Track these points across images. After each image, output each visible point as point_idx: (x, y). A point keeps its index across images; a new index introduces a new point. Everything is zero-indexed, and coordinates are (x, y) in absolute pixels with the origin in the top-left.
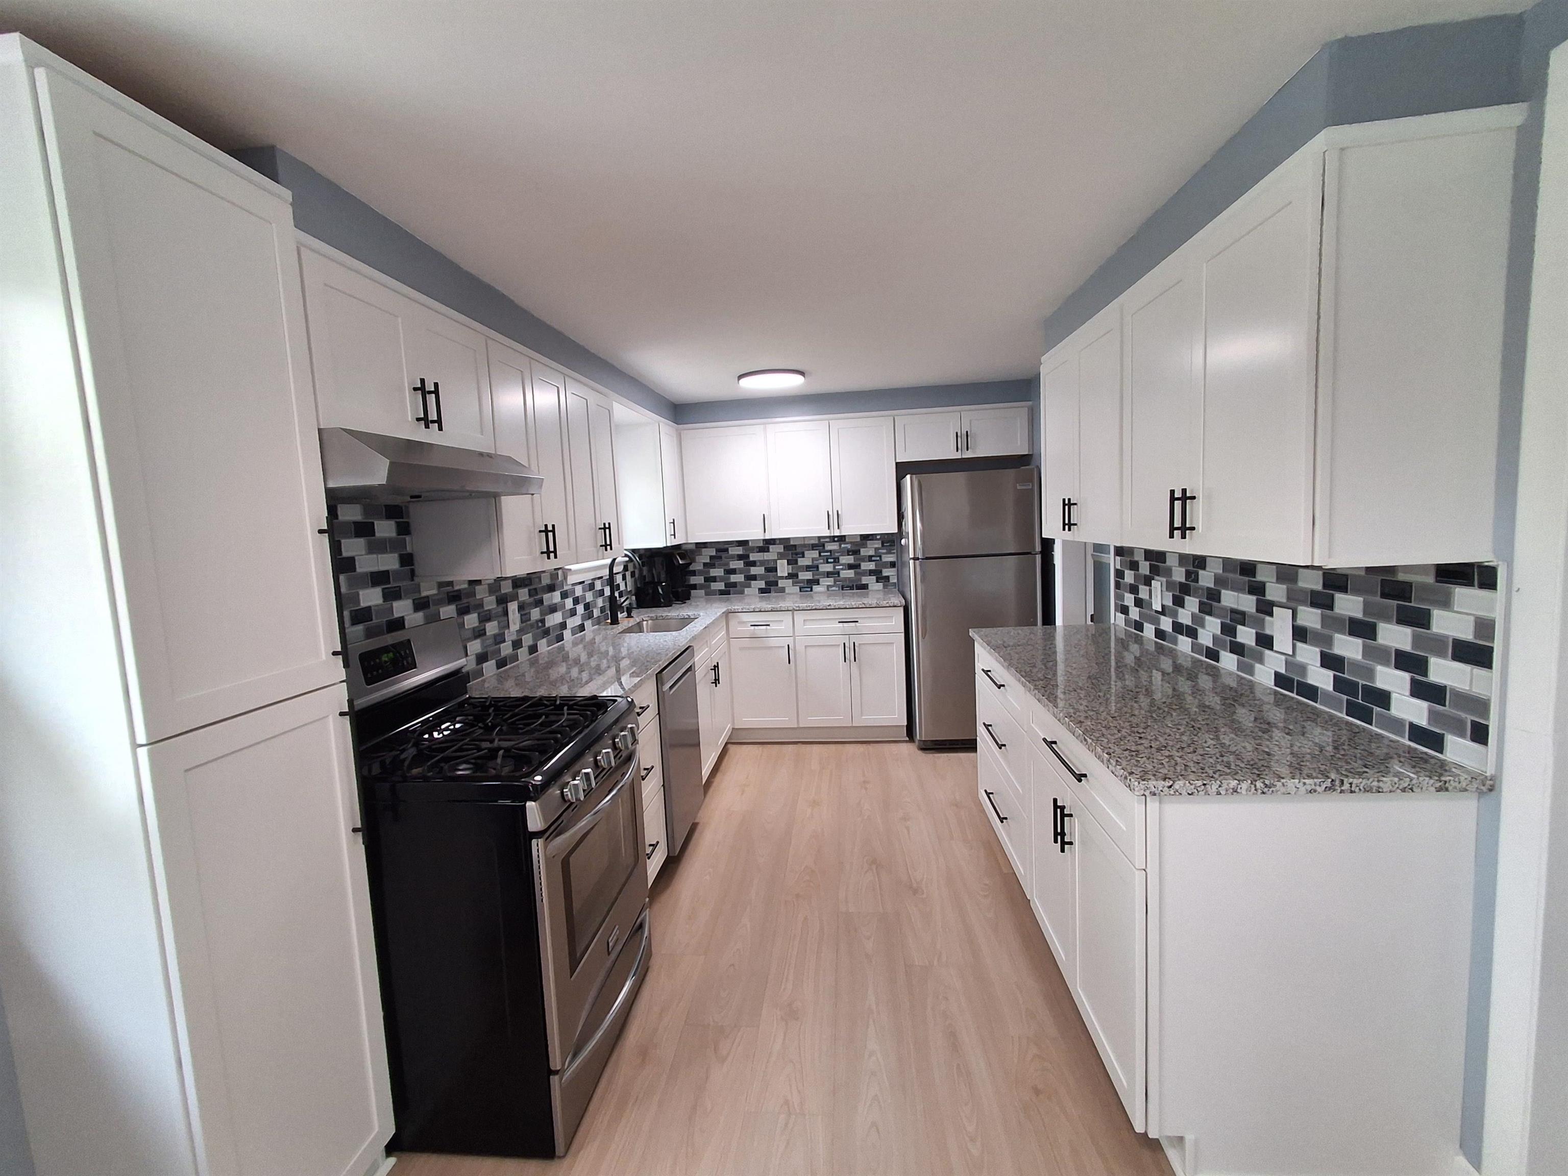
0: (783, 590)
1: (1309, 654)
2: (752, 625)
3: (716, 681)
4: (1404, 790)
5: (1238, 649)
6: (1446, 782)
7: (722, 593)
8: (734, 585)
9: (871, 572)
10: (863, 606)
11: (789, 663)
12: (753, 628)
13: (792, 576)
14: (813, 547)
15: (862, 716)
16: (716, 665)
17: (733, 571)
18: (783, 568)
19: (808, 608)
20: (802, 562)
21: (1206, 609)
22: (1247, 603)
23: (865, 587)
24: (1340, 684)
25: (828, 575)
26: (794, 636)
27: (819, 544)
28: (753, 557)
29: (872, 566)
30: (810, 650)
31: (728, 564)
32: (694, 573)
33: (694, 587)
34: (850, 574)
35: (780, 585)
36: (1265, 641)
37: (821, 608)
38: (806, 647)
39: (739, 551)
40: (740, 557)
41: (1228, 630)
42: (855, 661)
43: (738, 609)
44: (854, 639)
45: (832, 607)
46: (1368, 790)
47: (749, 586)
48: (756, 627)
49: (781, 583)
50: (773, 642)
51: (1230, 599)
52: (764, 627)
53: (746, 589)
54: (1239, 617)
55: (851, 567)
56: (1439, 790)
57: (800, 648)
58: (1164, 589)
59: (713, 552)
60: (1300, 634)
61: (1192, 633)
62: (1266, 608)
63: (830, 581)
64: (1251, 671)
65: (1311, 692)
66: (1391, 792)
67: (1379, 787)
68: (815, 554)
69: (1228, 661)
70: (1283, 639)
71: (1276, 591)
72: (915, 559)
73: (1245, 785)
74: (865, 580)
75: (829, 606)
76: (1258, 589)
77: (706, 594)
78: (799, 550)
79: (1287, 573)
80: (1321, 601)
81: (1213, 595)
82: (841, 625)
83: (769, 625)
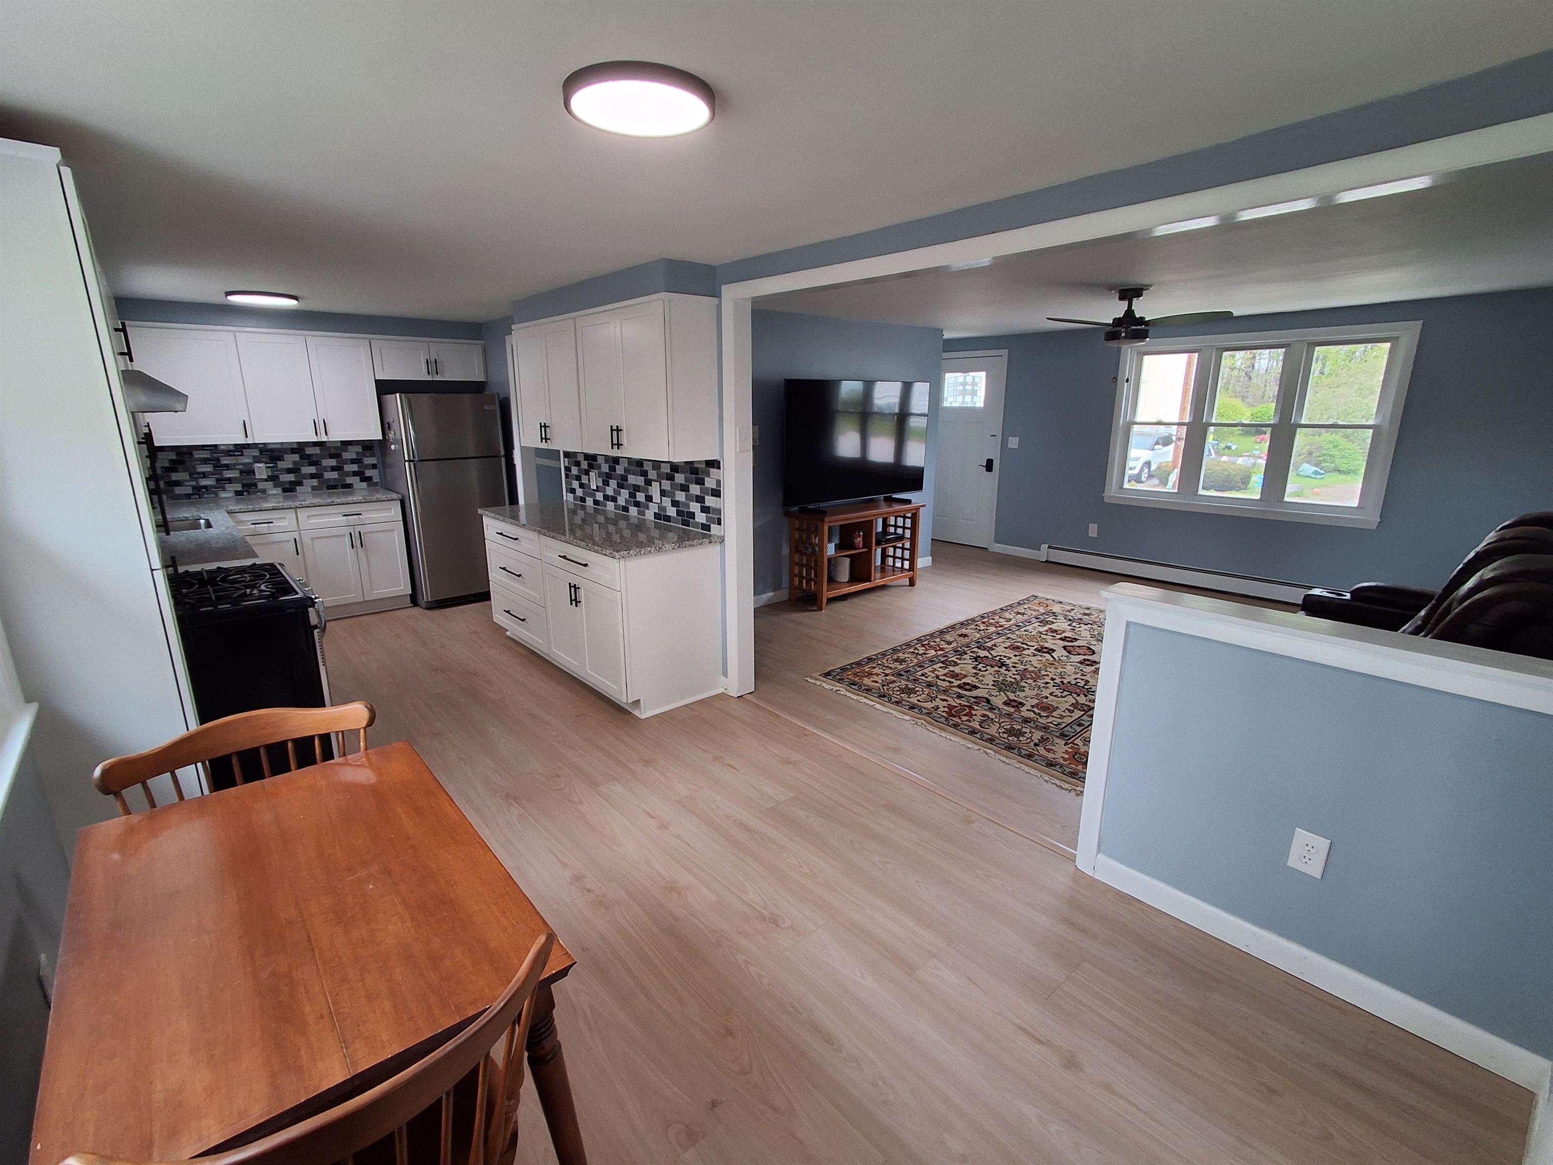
0: (264, 491)
1: (667, 502)
2: (253, 524)
5: (637, 504)
8: (204, 488)
9: (355, 474)
10: (365, 501)
11: (298, 554)
12: (253, 526)
13: (273, 478)
14: (293, 451)
15: (372, 591)
17: (202, 475)
18: (261, 470)
19: (312, 505)
20: (281, 465)
21: (621, 486)
22: (640, 481)
23: (350, 486)
24: (679, 513)
25: (312, 476)
26: (299, 531)
27: (299, 448)
28: (225, 461)
29: (355, 468)
30: (316, 541)
31: (193, 468)
34: (335, 475)
36: (649, 498)
37: (324, 504)
38: (313, 539)
39: (207, 455)
40: (209, 461)
41: (632, 495)
42: (362, 546)
43: (235, 509)
44: (358, 529)
45: (336, 503)
46: (690, 546)
47: (223, 489)
48: (257, 526)
49: (261, 485)
50: (277, 537)
51: (633, 479)
52: (266, 525)
53: (220, 492)
54: (637, 488)
55: (333, 469)
57: (306, 540)
58: (597, 477)
59: (173, 456)
60: (663, 493)
61: (614, 499)
62: (648, 483)
63: (315, 482)
64: (644, 514)
65: (668, 519)
68: (296, 457)
69: (633, 511)
70: (656, 497)
71: (652, 474)
72: (409, 461)
74: (349, 480)
75: (332, 502)
76: (644, 474)
78: (276, 454)
79: (656, 464)
80: (670, 478)
81: (624, 478)
82: (345, 518)
83: (272, 523)
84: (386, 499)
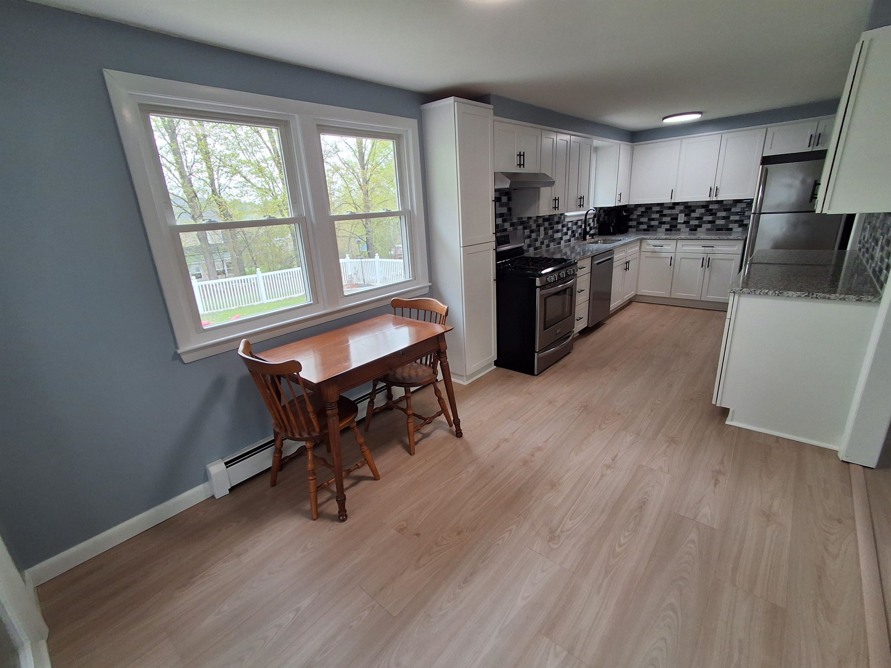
0: (679, 230)
2: (653, 246)
3: (627, 269)
4: (840, 299)
6: (861, 298)
7: (645, 230)
8: (652, 226)
9: (736, 222)
10: (719, 239)
11: (670, 265)
12: (654, 247)
13: (686, 223)
14: (703, 207)
15: (707, 295)
16: (628, 261)
17: (653, 219)
18: (682, 218)
19: (686, 239)
20: (693, 215)
23: (731, 229)
25: (709, 222)
26: (675, 252)
27: (706, 205)
28: (666, 212)
29: (737, 218)
30: (683, 260)
31: (651, 216)
32: (631, 220)
33: (631, 227)
34: (722, 222)
35: (678, 227)
37: (693, 239)
38: (681, 258)
39: (658, 209)
40: (657, 212)
42: (708, 267)
43: (648, 238)
44: (709, 256)
45: (700, 239)
47: (660, 227)
48: (656, 247)
49: (679, 226)
50: (663, 255)
52: (660, 247)
53: (658, 229)
55: (723, 218)
56: (857, 300)
57: (678, 258)
59: (643, 209)
63: (709, 226)
66: (834, 299)
67: (829, 297)
68: (703, 211)
72: (754, 213)
73: (771, 292)
74: (731, 226)
75: (698, 238)
77: (637, 231)
78: (692, 208)
82: (703, 248)
83: (662, 246)
84: (734, 239)
